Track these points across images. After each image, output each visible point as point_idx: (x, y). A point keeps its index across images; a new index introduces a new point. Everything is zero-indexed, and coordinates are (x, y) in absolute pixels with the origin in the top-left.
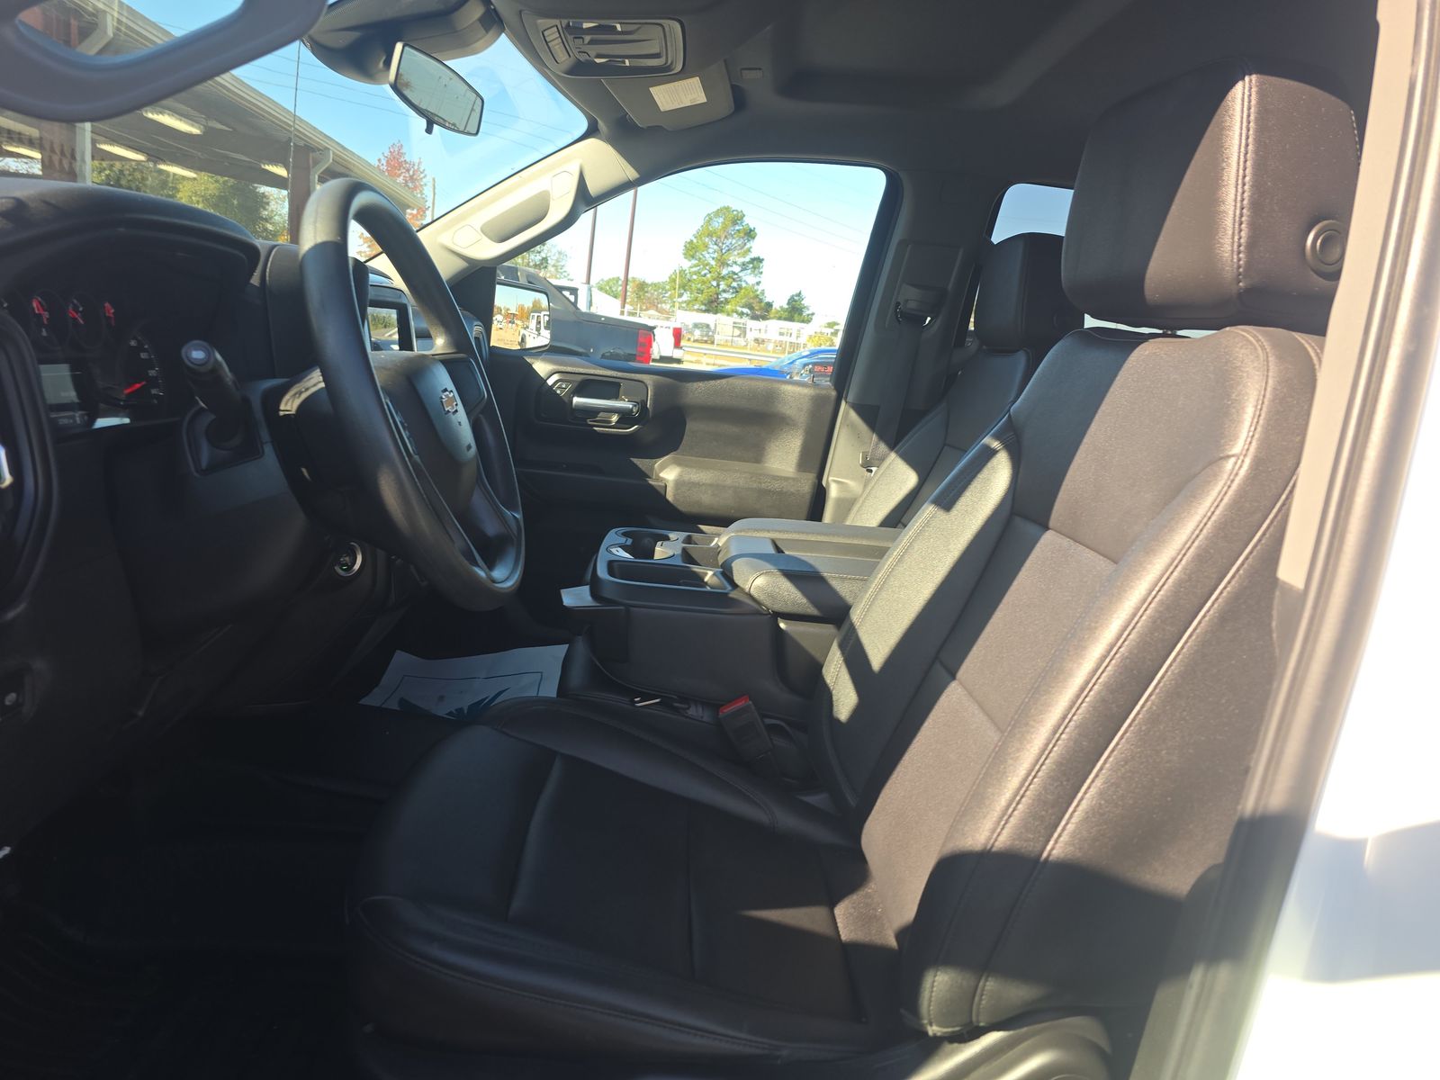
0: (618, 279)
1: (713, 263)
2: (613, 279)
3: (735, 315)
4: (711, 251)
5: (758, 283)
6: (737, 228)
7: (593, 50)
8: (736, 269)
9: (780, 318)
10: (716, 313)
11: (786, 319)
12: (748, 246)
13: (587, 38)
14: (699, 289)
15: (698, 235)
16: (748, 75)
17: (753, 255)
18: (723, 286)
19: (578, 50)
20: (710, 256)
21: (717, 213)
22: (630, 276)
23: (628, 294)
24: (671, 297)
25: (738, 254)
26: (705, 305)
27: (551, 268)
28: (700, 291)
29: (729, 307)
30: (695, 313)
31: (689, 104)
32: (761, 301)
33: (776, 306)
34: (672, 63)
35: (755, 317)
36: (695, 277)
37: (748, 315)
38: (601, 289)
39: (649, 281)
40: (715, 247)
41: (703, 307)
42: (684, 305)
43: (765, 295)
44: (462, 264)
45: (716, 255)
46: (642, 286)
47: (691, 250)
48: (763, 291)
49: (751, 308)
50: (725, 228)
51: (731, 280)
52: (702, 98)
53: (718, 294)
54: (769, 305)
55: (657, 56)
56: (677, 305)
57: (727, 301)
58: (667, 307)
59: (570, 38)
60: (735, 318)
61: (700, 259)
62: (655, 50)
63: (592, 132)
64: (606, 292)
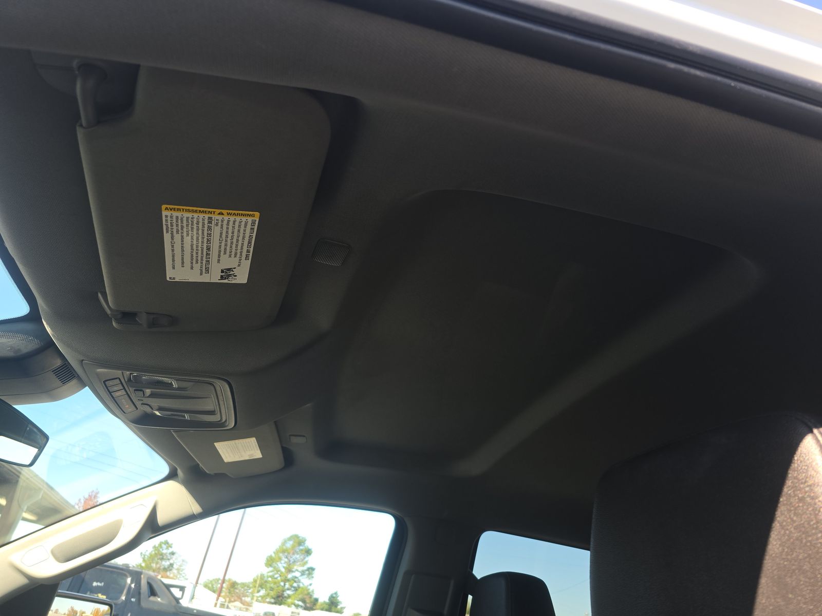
0: (219, 579)
1: (283, 570)
2: (216, 579)
3: (293, 606)
4: (283, 562)
5: (311, 585)
6: (301, 548)
7: (155, 402)
8: (297, 574)
9: (322, 609)
10: (280, 604)
11: (327, 610)
12: (306, 559)
13: (148, 392)
14: (271, 588)
15: (276, 552)
16: (295, 440)
17: (308, 565)
18: (287, 586)
19: (141, 402)
20: (281, 566)
21: (290, 539)
22: (227, 578)
23: (224, 589)
24: (252, 593)
25: (300, 564)
26: (274, 599)
27: (175, 571)
28: (272, 589)
29: (289, 601)
30: (266, 604)
31: (247, 458)
32: (311, 596)
33: (321, 601)
34: (226, 421)
35: (306, 608)
36: (270, 579)
37: (301, 606)
38: (206, 586)
39: (239, 581)
40: (286, 560)
41: (273, 601)
42: (260, 599)
43: (314, 592)
44: (22, 581)
45: (285, 565)
46: (233, 585)
47: (270, 562)
48: (313, 591)
49: (304, 601)
50: (293, 547)
51: (292, 581)
52: (258, 455)
53: (283, 591)
54: (316, 600)
55: (212, 413)
56: (255, 598)
57: (289, 596)
58: (248, 599)
59: (132, 389)
60: (293, 608)
61: (275, 567)
62: (210, 407)
63: (172, 476)
64: (209, 588)
